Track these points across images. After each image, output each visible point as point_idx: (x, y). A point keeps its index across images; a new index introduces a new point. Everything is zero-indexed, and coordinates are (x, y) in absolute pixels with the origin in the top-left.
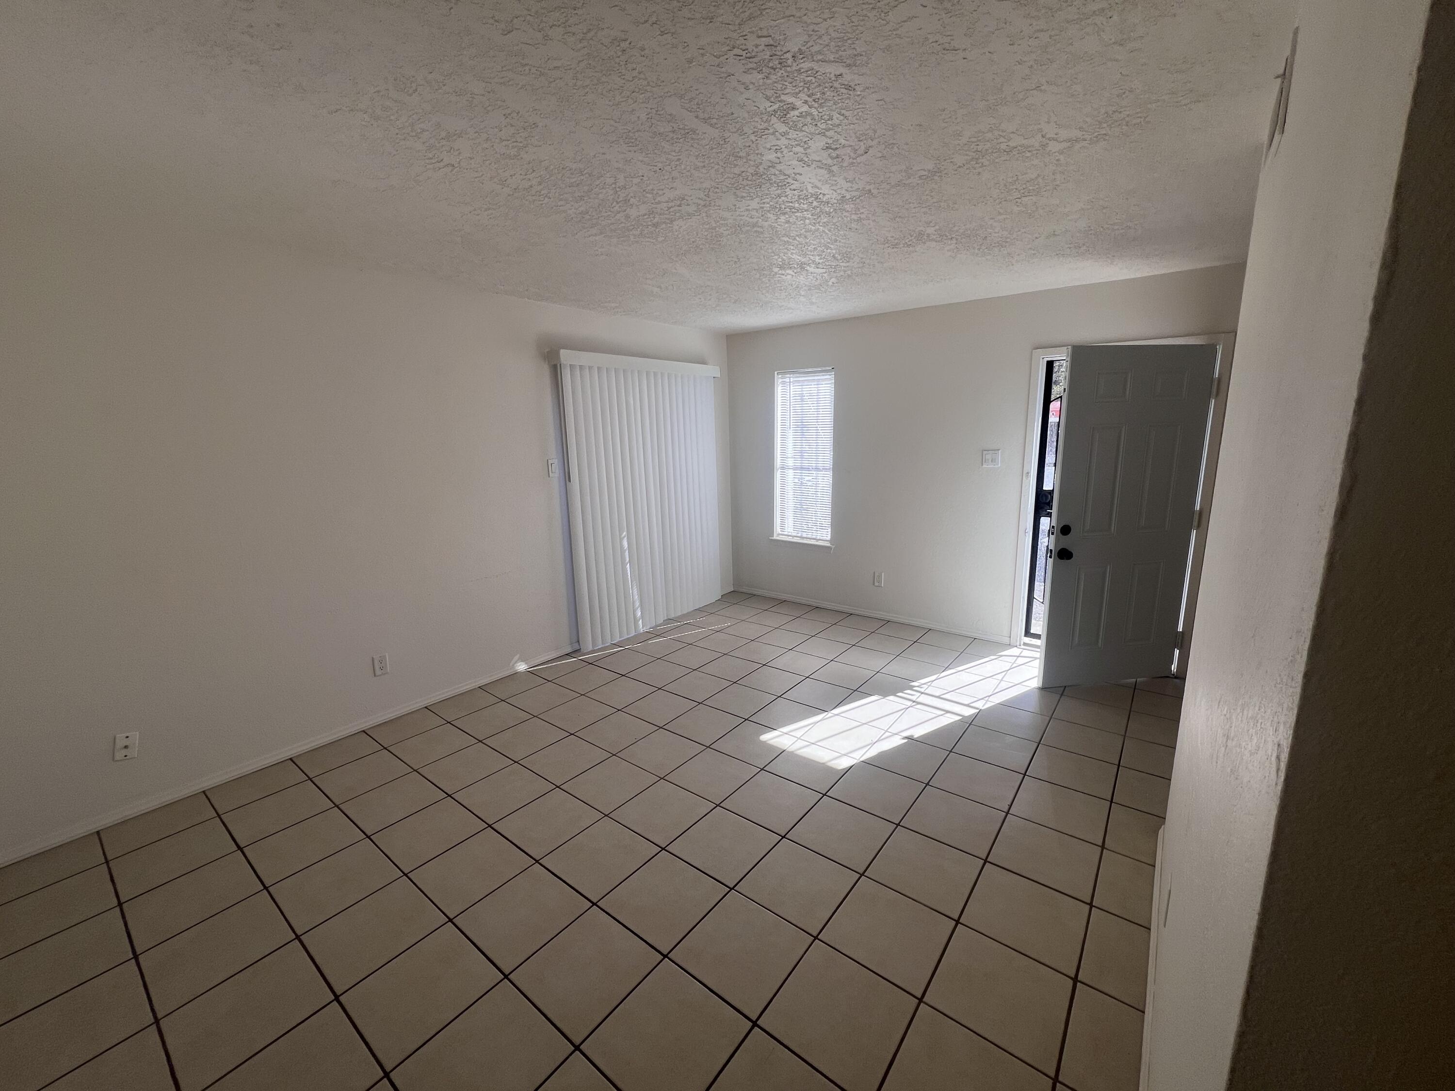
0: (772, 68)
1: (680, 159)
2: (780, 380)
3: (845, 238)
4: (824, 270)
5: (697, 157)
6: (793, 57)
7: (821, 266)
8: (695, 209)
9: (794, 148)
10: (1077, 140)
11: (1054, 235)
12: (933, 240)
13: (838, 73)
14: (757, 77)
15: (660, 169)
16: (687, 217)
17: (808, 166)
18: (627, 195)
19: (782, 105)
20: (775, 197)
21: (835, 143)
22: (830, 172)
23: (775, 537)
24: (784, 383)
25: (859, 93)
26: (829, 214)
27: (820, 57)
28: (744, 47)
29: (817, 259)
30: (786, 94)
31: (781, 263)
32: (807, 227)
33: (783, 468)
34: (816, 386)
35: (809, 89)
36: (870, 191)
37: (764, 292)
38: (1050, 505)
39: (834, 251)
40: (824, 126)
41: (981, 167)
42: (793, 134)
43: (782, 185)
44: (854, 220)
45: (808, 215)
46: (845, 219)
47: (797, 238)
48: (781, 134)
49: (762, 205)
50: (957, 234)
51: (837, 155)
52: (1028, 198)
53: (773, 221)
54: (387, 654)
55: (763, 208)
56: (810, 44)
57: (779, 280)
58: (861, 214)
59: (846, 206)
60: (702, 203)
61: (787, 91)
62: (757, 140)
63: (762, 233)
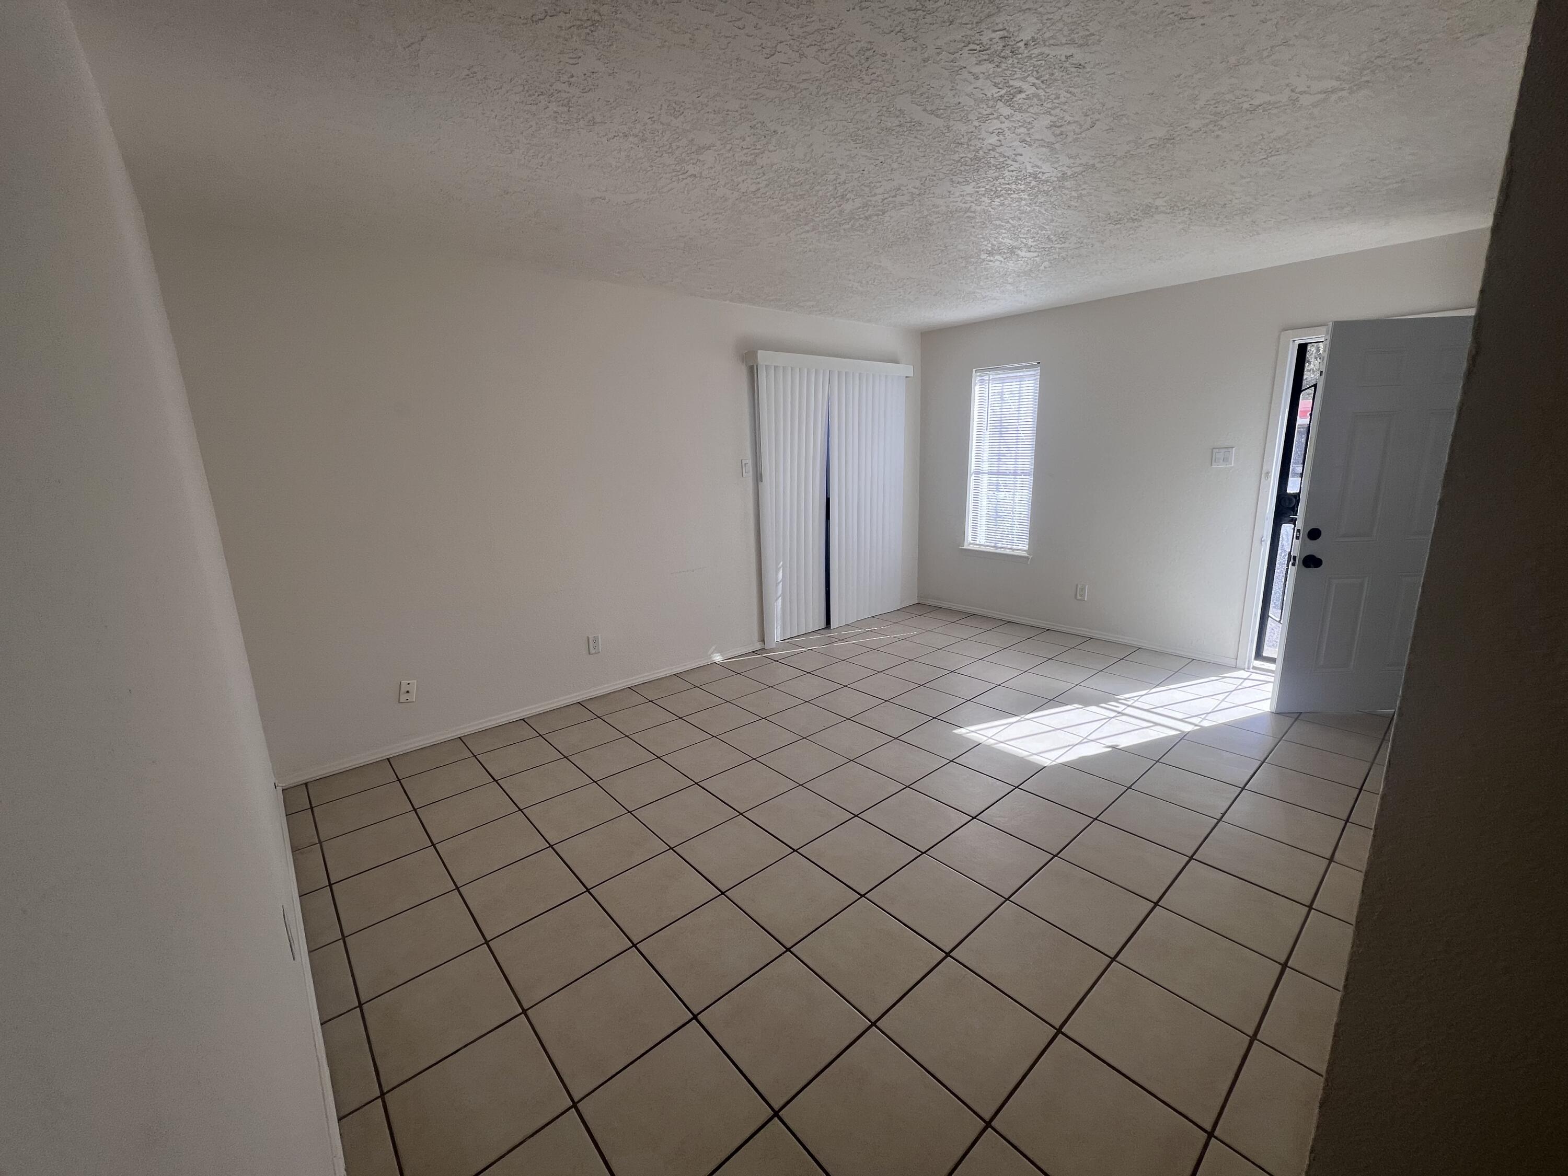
0: (1003, 57)
1: (902, 151)
2: (979, 378)
3: (1062, 216)
4: (1036, 254)
5: (919, 147)
6: (1025, 45)
7: (1033, 249)
8: (910, 198)
9: (1017, 130)
10: (1334, 91)
11: (1310, 196)
12: (1162, 212)
13: (1069, 54)
14: (988, 67)
15: (881, 162)
16: (900, 208)
17: (1030, 145)
18: (846, 190)
19: (1008, 90)
20: (992, 180)
21: (1060, 121)
22: (1053, 150)
23: (965, 547)
24: (982, 381)
25: (1088, 70)
26: (1047, 193)
27: (1052, 42)
28: (978, 42)
29: (1030, 242)
30: (1015, 79)
31: (990, 249)
32: (1022, 208)
33: (977, 473)
34: (1019, 383)
35: (1037, 72)
36: (1093, 165)
37: (969, 281)
38: (1294, 510)
39: (1049, 232)
40: (1049, 105)
41: (1219, 130)
42: (1018, 116)
43: (1000, 167)
44: (1075, 198)
45: (1024, 196)
46: (1064, 196)
47: (1011, 221)
48: (1005, 117)
49: (977, 190)
50: (1191, 203)
51: (1062, 132)
52: (1275, 158)
53: (987, 205)
54: (600, 635)
55: (978, 192)
56: (1044, 31)
57: (985, 268)
58: (1082, 190)
59: (1066, 183)
60: (917, 192)
61: (1016, 76)
62: (980, 126)
63: (974, 218)
